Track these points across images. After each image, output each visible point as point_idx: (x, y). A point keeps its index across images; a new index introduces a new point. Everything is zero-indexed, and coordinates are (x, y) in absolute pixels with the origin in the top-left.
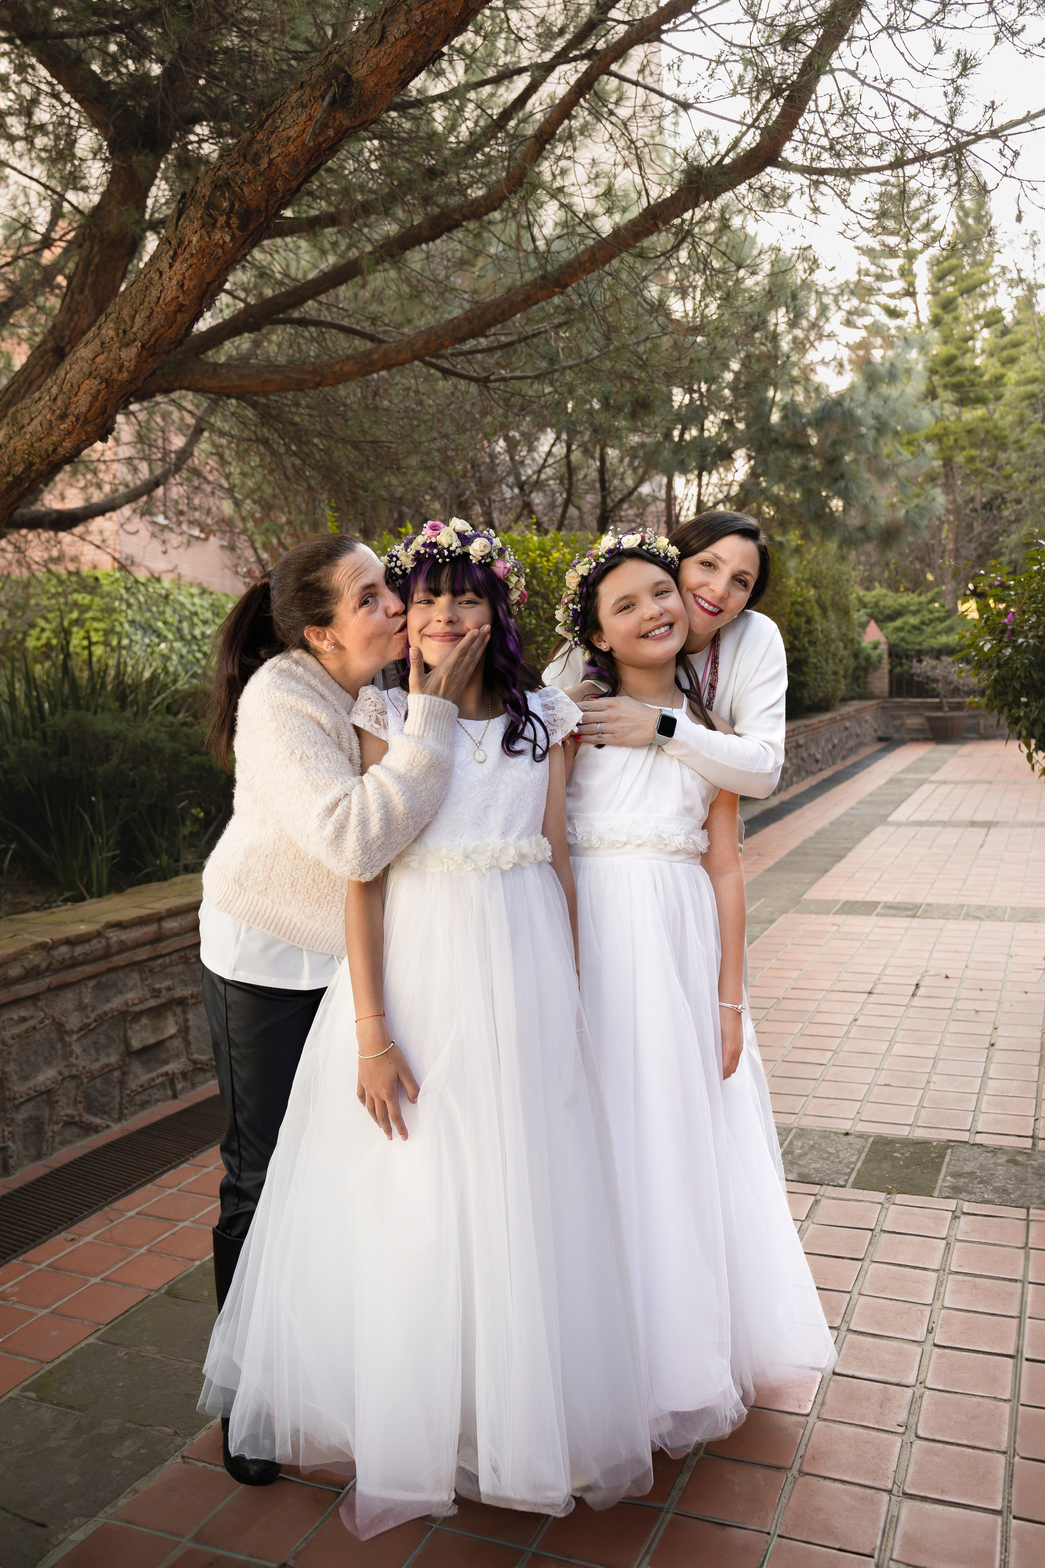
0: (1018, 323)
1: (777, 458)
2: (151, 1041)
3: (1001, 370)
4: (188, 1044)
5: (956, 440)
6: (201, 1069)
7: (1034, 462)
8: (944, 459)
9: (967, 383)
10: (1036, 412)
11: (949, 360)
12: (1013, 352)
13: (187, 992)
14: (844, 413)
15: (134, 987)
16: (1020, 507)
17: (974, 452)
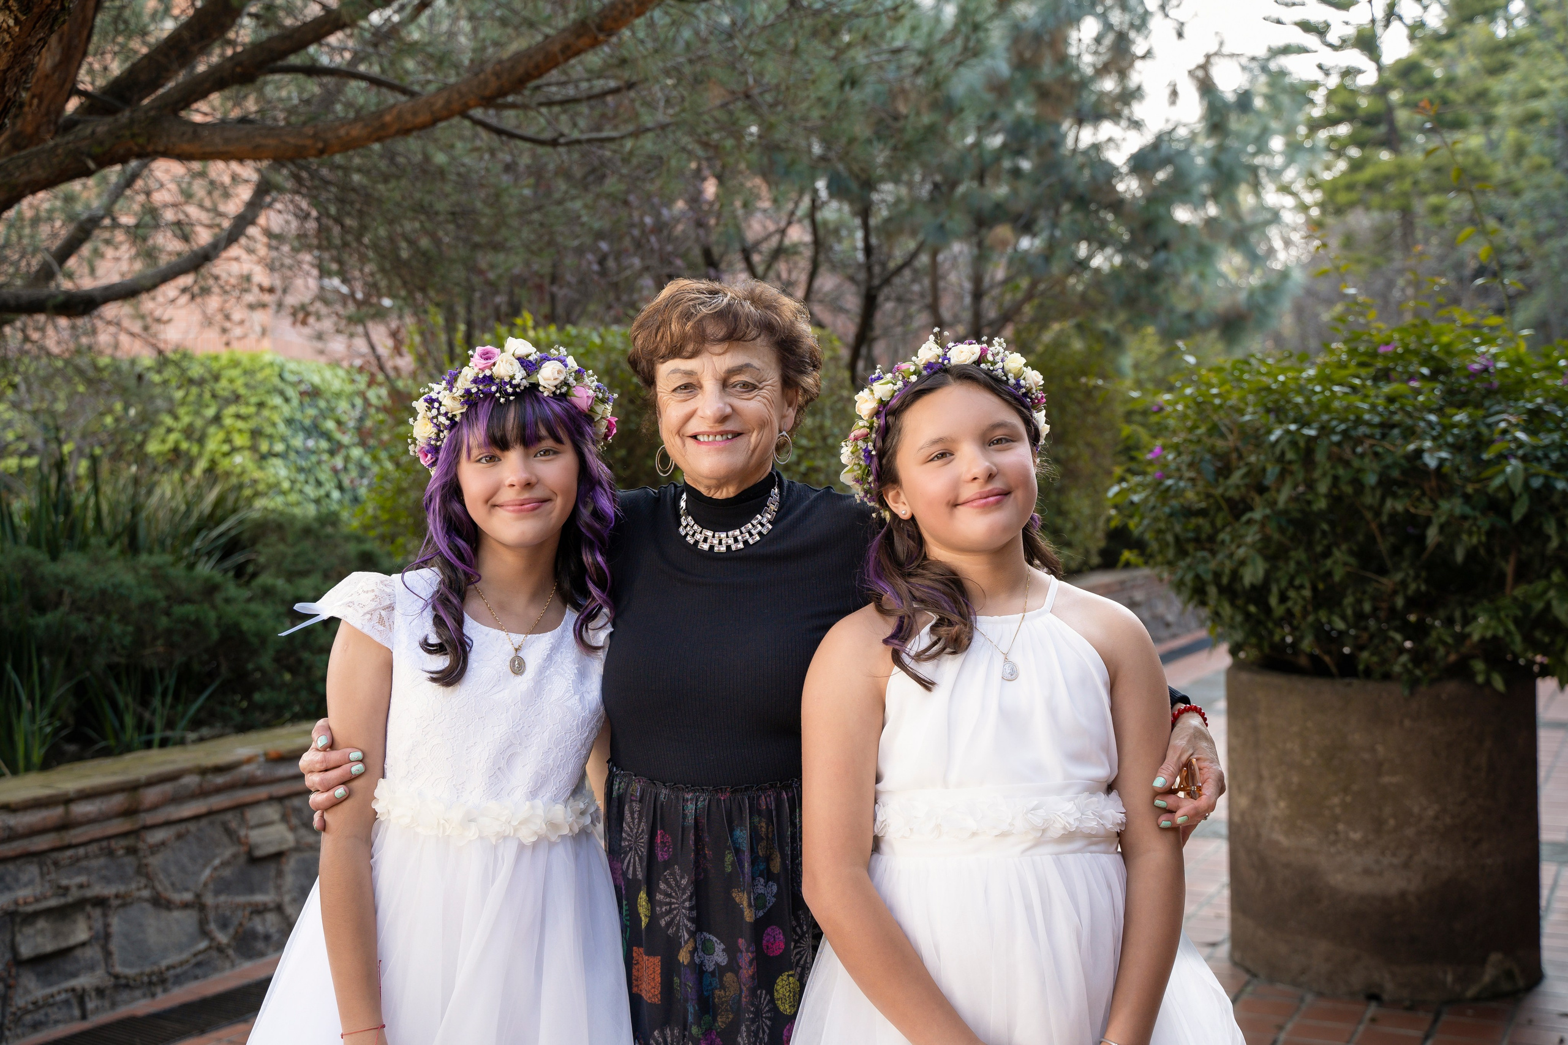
2: (49, 947)
4: (108, 954)
6: (127, 986)
13: (109, 891)
15: (31, 882)
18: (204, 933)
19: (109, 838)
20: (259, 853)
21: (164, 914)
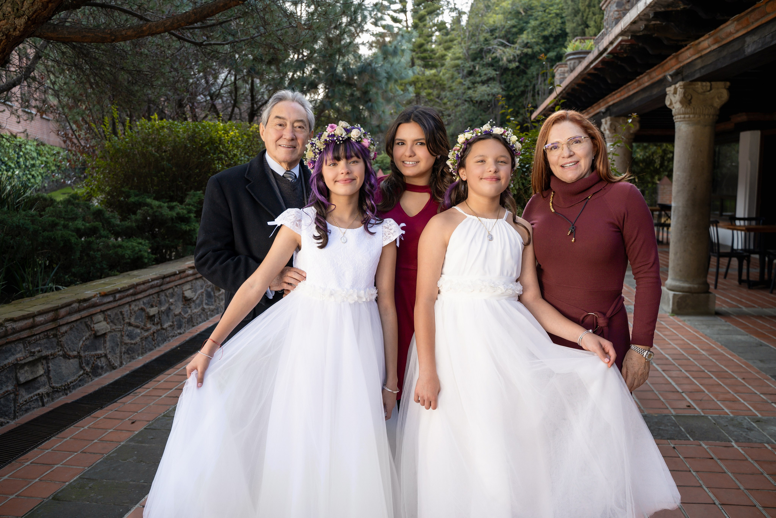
0: (453, 30)
1: (339, 89)
2: (30, 378)
3: (444, 52)
4: (49, 379)
5: (422, 85)
6: (57, 391)
7: (457, 97)
8: (416, 93)
9: (428, 58)
10: (459, 73)
11: (421, 46)
12: (450, 44)
13: (48, 353)
14: (372, 69)
15: (21, 351)
16: (450, 118)
17: (430, 91)
18: (82, 368)
19: (47, 331)
20: (99, 334)
21: (68, 361)
